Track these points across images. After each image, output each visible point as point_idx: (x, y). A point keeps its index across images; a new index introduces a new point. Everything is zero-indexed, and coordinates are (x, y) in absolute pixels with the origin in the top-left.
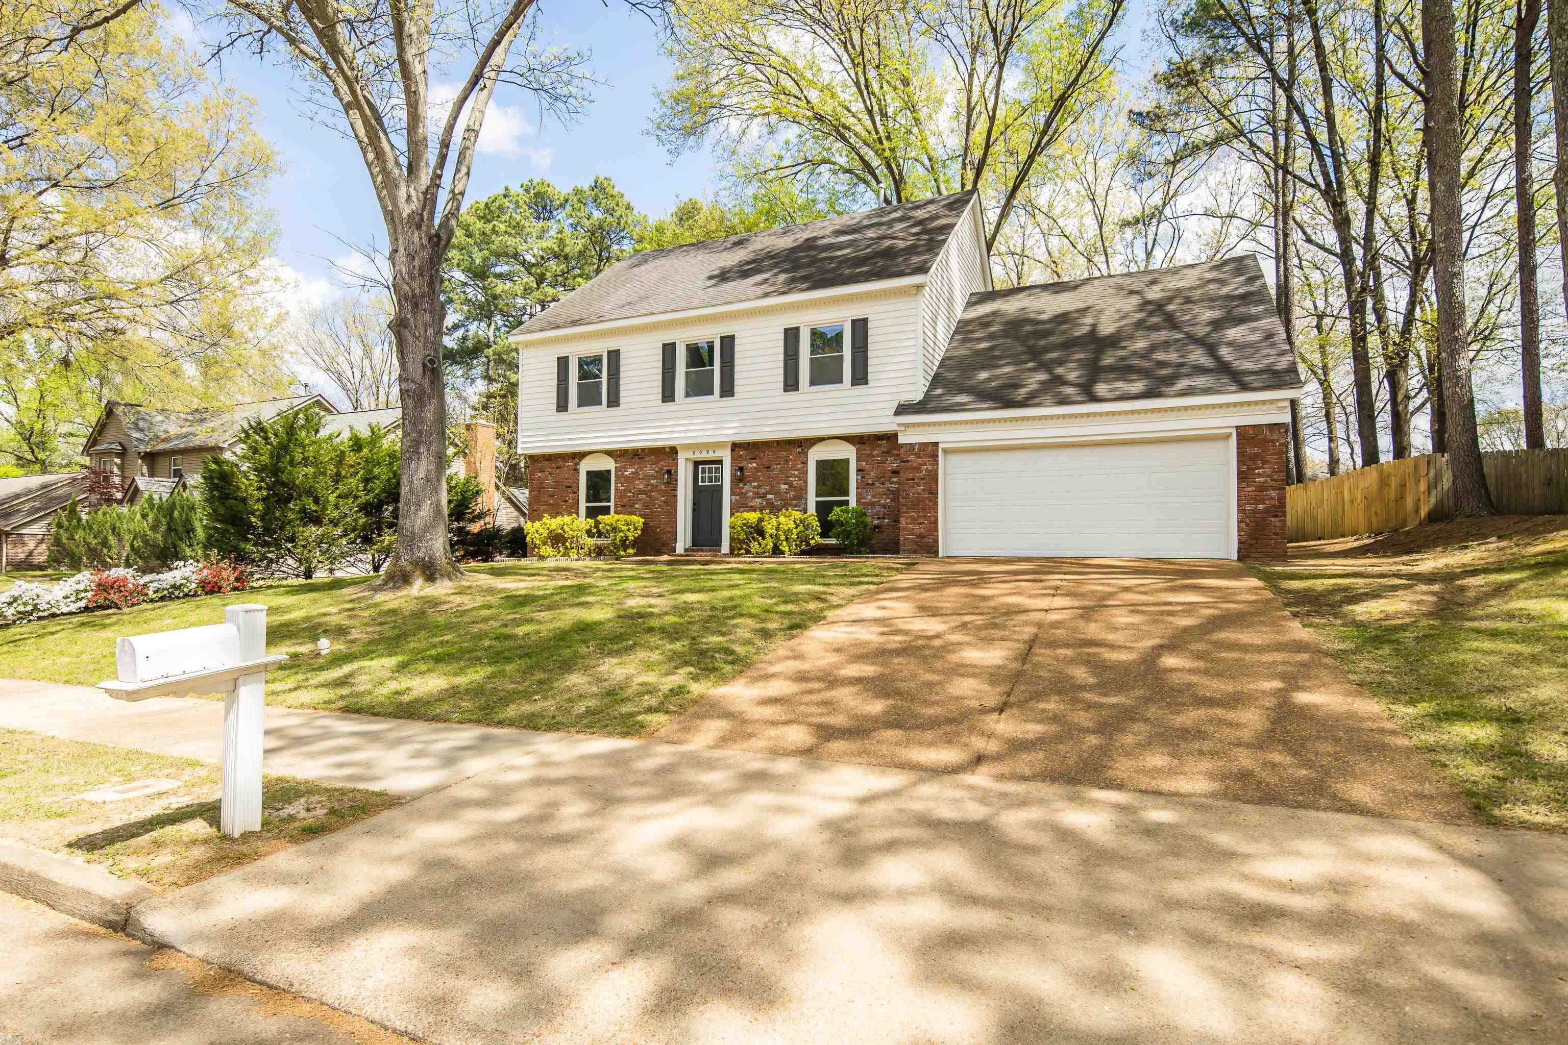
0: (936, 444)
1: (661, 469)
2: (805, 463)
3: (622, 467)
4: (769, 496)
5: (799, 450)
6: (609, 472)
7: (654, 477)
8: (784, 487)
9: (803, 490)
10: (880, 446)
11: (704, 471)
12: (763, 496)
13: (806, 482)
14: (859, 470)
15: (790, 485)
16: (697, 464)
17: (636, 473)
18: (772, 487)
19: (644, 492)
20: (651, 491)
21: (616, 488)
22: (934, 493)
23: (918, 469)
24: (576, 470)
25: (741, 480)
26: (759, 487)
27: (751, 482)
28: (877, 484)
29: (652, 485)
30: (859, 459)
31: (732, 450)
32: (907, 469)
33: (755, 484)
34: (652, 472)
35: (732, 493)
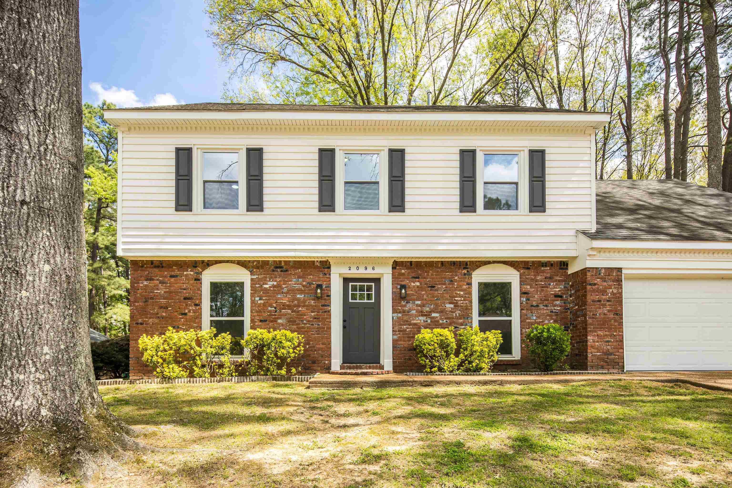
0: (619, 270)
1: (310, 284)
2: (470, 284)
3: (259, 280)
4: (434, 315)
5: (465, 271)
6: (241, 285)
7: (301, 291)
8: (449, 306)
9: (468, 309)
10: (543, 272)
11: (354, 288)
12: (427, 315)
13: (471, 302)
14: (523, 293)
15: (456, 306)
16: (346, 281)
17: (278, 286)
18: (437, 305)
19: (289, 307)
20: (299, 306)
21: (253, 302)
22: (619, 314)
23: (604, 292)
24: (198, 280)
25: (403, 298)
26: (423, 305)
27: (414, 300)
28: (541, 306)
29: (298, 300)
30: (522, 282)
31: (394, 268)
32: (594, 291)
33: (419, 302)
34: (297, 286)
35: (394, 311)
